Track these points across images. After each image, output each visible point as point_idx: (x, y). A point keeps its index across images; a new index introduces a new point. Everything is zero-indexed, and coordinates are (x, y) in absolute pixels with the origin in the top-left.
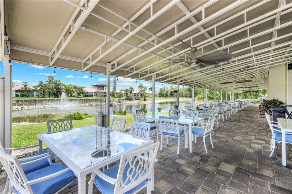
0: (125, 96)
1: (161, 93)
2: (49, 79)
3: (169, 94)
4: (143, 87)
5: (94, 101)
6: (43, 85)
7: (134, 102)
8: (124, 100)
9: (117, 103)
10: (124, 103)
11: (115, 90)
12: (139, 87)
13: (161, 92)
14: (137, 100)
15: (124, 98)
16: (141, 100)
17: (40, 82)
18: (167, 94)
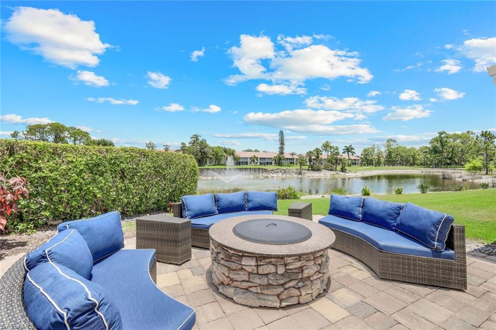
0: (308, 164)
1: (366, 158)
2: (193, 139)
3: (382, 160)
4: (331, 147)
5: (261, 171)
6: (186, 148)
7: (325, 174)
8: (306, 170)
9: (296, 175)
10: (307, 175)
11: (283, 154)
12: (323, 148)
13: (366, 155)
14: (329, 171)
15: (307, 168)
16: (336, 170)
17: (183, 143)
18: (379, 160)
